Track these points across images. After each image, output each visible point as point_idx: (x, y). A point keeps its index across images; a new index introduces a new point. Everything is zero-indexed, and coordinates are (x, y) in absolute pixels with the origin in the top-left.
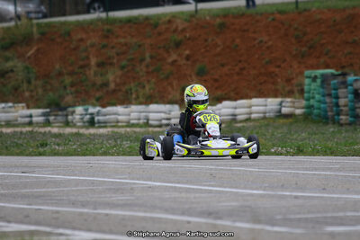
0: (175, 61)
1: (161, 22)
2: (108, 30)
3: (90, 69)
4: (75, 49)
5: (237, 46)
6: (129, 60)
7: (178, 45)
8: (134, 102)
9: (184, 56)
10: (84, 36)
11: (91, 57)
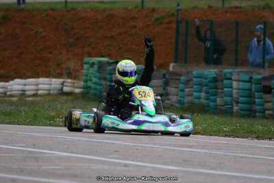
5: (17, 35)
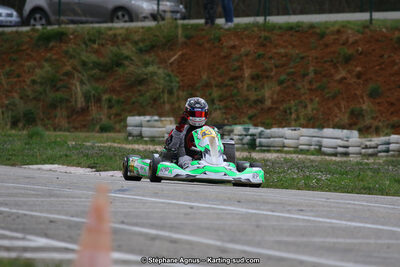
0: (345, 78)
1: (328, 31)
2: (266, 38)
3: (242, 82)
4: (225, 57)
6: (288, 74)
7: (348, 60)
8: (293, 123)
9: (354, 73)
10: (237, 43)
11: (245, 67)
